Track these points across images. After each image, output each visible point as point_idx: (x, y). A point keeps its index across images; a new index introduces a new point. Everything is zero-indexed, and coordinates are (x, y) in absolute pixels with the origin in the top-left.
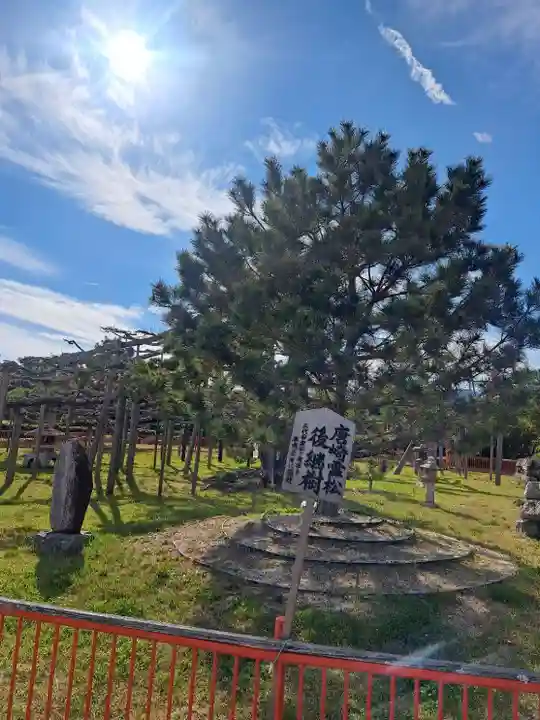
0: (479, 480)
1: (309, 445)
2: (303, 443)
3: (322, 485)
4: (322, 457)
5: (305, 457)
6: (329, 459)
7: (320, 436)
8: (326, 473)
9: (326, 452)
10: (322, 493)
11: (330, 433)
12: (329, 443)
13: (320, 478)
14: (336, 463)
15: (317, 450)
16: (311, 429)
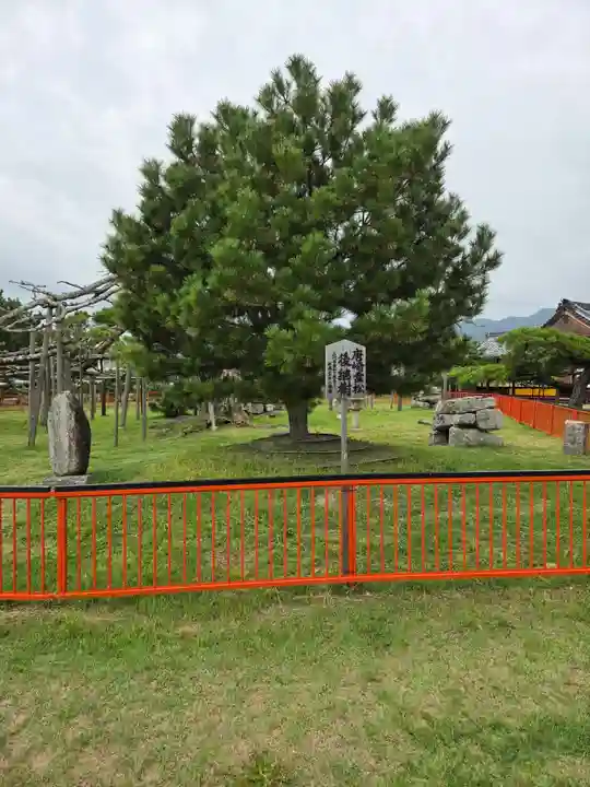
0: (384, 404)
1: (338, 367)
2: (335, 366)
3: (352, 389)
4: (348, 371)
5: (338, 375)
6: (353, 372)
7: (345, 359)
8: (352, 381)
9: (350, 368)
10: (353, 394)
11: (350, 355)
12: (351, 362)
13: (350, 385)
14: (358, 374)
15: (344, 369)
16: (338, 356)
